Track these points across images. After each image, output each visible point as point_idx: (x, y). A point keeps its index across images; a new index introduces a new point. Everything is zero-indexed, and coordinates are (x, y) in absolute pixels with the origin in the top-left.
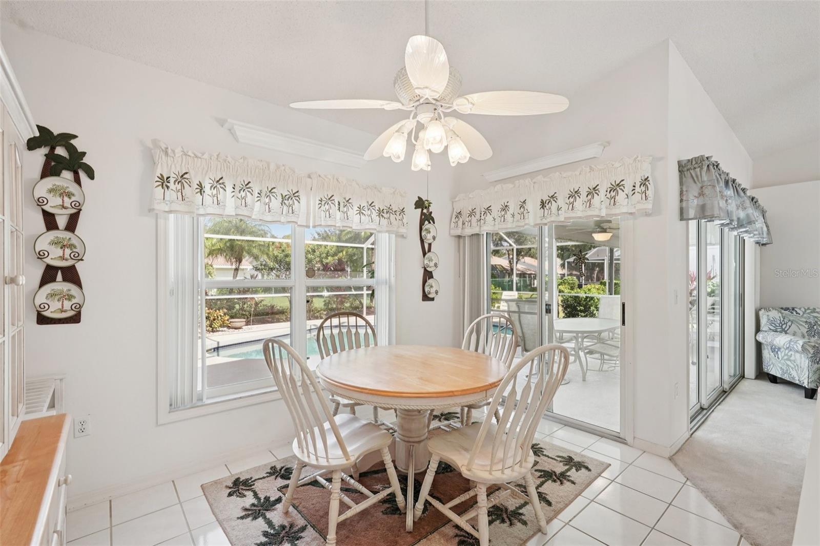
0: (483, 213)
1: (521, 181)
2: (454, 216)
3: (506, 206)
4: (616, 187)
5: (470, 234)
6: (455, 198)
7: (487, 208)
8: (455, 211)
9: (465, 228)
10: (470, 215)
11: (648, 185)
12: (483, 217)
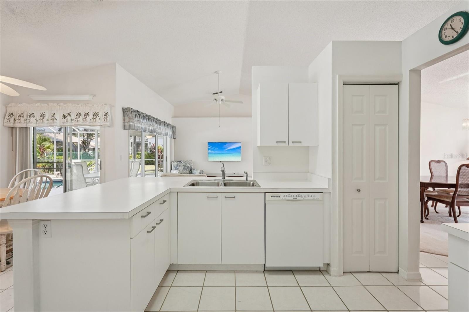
0: (28, 116)
1: (52, 104)
2: (7, 116)
3: (44, 115)
4: (96, 115)
5: (20, 127)
6: (8, 105)
7: (32, 114)
8: (8, 112)
9: (15, 123)
10: (20, 116)
11: (108, 116)
12: (28, 118)
